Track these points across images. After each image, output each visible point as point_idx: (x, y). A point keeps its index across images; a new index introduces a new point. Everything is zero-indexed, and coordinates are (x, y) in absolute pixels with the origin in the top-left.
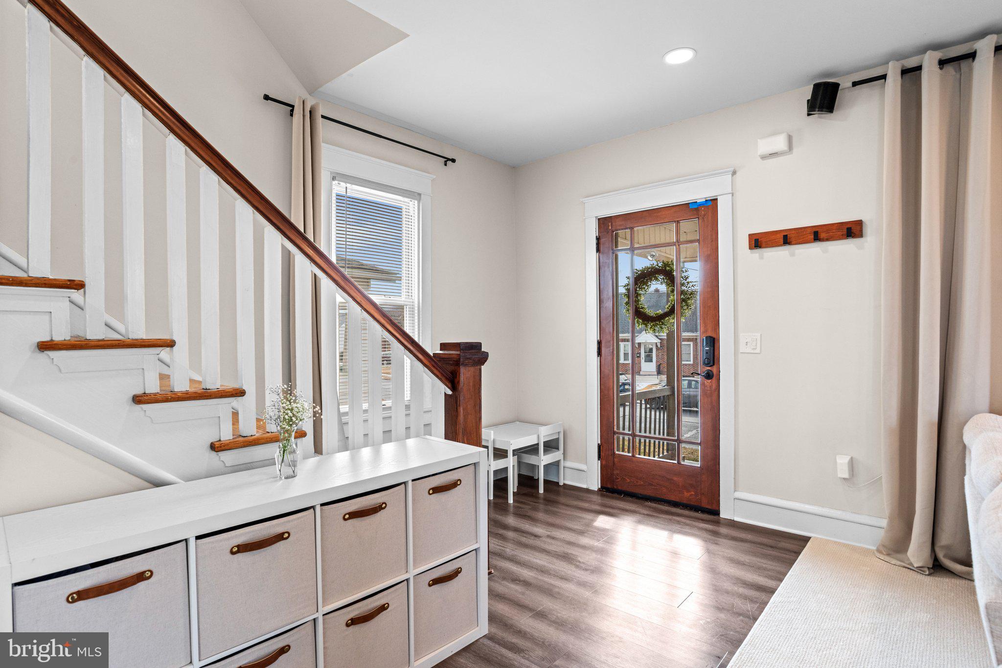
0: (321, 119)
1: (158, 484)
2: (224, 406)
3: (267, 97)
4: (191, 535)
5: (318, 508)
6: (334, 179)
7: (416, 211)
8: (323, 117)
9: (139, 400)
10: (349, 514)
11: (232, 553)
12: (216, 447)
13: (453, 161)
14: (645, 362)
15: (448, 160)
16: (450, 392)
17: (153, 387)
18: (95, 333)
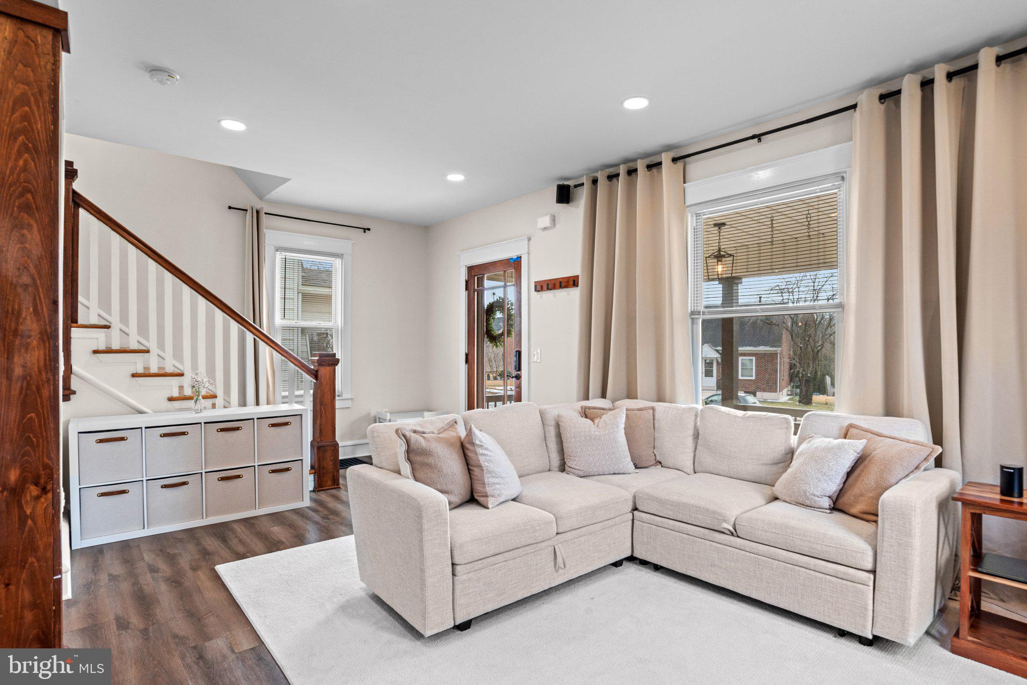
0: (264, 215)
1: (141, 412)
2: (175, 381)
3: (230, 208)
4: (143, 426)
5: (203, 424)
6: (277, 251)
7: (340, 266)
8: (266, 213)
9: (134, 375)
10: (220, 429)
11: (161, 436)
12: (171, 399)
13: (369, 229)
14: (705, 376)
15: (366, 230)
16: (315, 381)
17: (140, 370)
18: (115, 346)
